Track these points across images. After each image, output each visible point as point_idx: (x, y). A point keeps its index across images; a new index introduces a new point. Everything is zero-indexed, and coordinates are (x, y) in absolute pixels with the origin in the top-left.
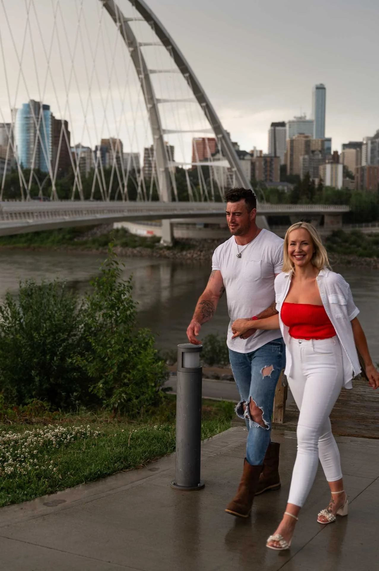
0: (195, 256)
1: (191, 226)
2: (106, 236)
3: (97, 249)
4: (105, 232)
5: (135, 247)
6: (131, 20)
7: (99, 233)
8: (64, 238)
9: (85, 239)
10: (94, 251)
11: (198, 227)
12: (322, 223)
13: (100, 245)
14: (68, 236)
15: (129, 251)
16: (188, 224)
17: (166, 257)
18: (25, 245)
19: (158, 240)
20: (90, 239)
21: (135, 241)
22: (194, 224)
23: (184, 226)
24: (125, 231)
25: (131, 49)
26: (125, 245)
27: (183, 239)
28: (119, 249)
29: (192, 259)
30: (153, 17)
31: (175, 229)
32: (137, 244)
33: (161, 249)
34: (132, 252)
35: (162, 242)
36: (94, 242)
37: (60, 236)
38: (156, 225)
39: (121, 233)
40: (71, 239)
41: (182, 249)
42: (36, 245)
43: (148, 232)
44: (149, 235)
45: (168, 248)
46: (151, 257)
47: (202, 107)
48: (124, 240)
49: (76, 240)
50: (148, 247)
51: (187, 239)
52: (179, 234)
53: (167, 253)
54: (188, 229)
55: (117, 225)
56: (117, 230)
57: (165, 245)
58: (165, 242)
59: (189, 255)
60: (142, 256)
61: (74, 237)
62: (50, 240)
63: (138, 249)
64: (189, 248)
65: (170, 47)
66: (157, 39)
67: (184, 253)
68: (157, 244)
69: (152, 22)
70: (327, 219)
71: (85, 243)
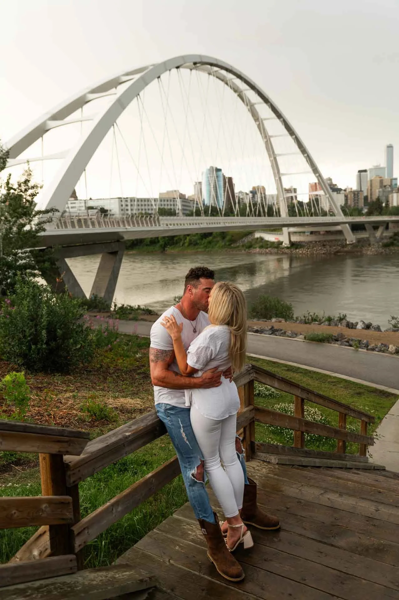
0: (304, 252)
1: (302, 234)
2: (251, 242)
3: (245, 250)
4: (250, 240)
5: (267, 248)
6: (256, 104)
7: (246, 241)
8: (225, 245)
9: (238, 244)
10: (243, 251)
11: (306, 234)
12: (387, 228)
13: (246, 248)
14: (227, 244)
15: (264, 250)
16: (300, 232)
17: (286, 253)
18: (203, 250)
19: (282, 243)
20: (241, 244)
21: (268, 245)
22: (304, 232)
23: (298, 234)
24: (262, 239)
25: (258, 123)
26: (261, 247)
27: (297, 242)
28: (258, 250)
29: (302, 254)
30: (270, 100)
31: (291, 236)
32: (269, 246)
33: (283, 248)
34: (266, 251)
35: (283, 244)
36: (243, 246)
37: (223, 244)
38: (280, 234)
39: (259, 240)
40: (229, 245)
41: (296, 249)
42: (209, 249)
43: (276, 239)
44: (276, 241)
45: (287, 248)
46: (277, 254)
47: (304, 157)
48: (261, 244)
49: (232, 245)
50: (275, 248)
51: (299, 242)
52: (294, 239)
53: (286, 251)
54: (300, 235)
55: (257, 235)
56: (257, 239)
57: (286, 246)
58: (285, 244)
59: (300, 252)
60: (271, 254)
61: (231, 244)
62: (217, 246)
63: (269, 249)
64: (301, 247)
65: (282, 119)
66: (273, 115)
67: (298, 250)
68: (281, 246)
69: (269, 104)
70: (390, 225)
71: (238, 247)
